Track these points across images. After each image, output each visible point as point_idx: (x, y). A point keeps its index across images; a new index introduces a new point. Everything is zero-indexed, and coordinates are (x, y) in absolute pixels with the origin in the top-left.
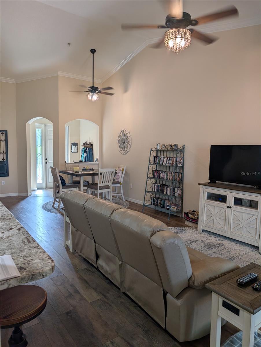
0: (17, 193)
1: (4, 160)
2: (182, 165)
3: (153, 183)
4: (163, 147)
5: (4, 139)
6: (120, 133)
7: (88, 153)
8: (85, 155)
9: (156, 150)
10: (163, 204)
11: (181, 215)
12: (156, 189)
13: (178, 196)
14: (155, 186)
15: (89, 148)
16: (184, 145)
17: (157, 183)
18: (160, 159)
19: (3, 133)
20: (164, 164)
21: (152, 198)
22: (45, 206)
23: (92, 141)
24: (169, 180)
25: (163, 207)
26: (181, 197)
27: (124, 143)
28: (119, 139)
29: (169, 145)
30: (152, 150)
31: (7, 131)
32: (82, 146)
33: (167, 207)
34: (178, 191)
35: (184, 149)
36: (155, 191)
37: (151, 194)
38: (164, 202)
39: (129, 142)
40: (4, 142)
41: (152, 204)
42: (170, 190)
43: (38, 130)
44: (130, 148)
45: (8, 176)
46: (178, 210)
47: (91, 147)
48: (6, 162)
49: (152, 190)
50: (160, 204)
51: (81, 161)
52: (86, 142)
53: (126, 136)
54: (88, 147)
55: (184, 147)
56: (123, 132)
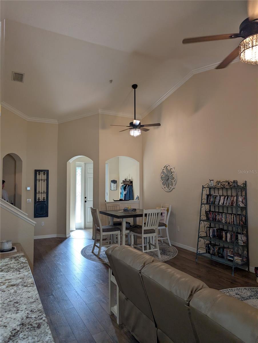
0: (55, 234)
1: (44, 200)
2: (244, 205)
3: (206, 226)
4: (218, 184)
5: (45, 178)
6: (163, 169)
7: (128, 190)
8: (125, 193)
9: (208, 187)
10: (221, 252)
11: (247, 268)
12: (211, 234)
13: (242, 244)
14: (209, 230)
15: (129, 186)
16: (246, 182)
17: (212, 226)
18: (215, 198)
19: (44, 173)
20: (220, 204)
21: (207, 245)
22: (84, 251)
23: (132, 178)
24: (229, 223)
25: (222, 257)
26: (246, 245)
27: (168, 180)
28: (162, 175)
29: (226, 182)
30: (205, 188)
31: (48, 170)
32: (121, 183)
33: (228, 258)
34: (241, 238)
35: (246, 186)
36: (209, 236)
37: (205, 240)
38: (223, 251)
39: (174, 178)
40: (45, 181)
41: (206, 253)
42: (231, 236)
43: (78, 168)
44: (175, 185)
45: (48, 216)
46: (243, 263)
47: (131, 184)
48: (46, 202)
49: (206, 235)
50: (218, 253)
51: (121, 200)
52: (125, 179)
53: (170, 172)
54: (128, 184)
55: (245, 184)
56: (166, 168)
